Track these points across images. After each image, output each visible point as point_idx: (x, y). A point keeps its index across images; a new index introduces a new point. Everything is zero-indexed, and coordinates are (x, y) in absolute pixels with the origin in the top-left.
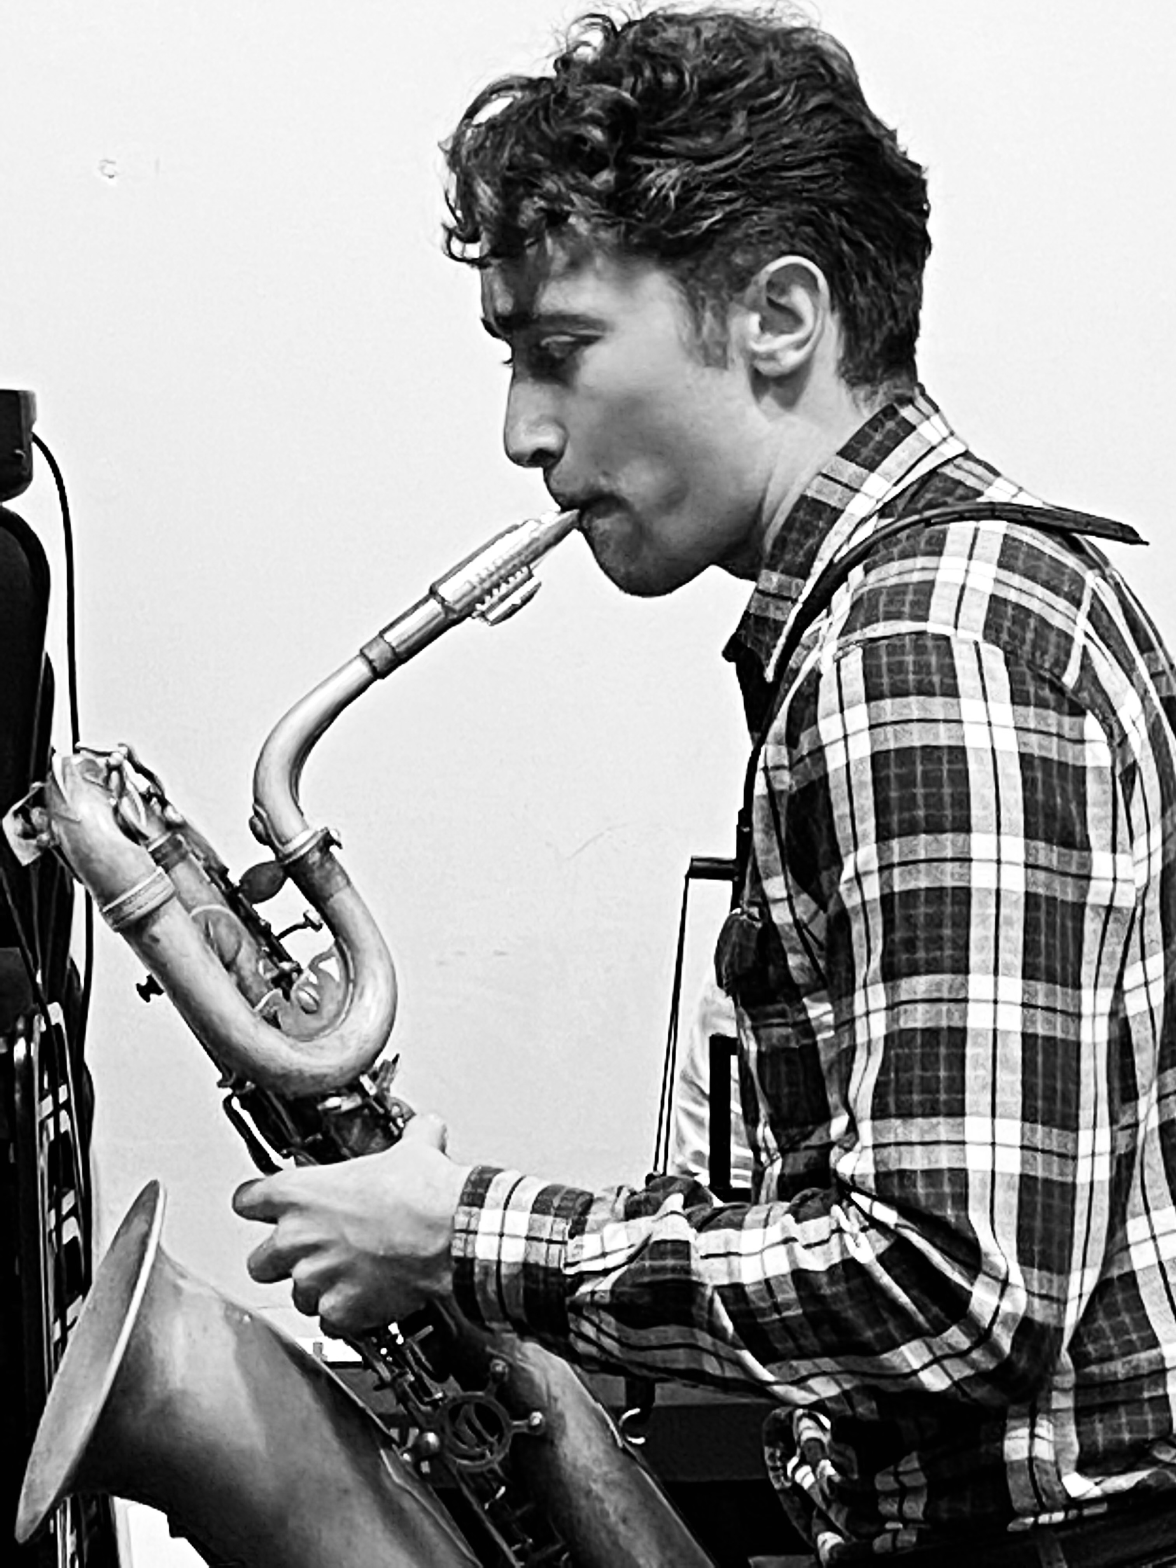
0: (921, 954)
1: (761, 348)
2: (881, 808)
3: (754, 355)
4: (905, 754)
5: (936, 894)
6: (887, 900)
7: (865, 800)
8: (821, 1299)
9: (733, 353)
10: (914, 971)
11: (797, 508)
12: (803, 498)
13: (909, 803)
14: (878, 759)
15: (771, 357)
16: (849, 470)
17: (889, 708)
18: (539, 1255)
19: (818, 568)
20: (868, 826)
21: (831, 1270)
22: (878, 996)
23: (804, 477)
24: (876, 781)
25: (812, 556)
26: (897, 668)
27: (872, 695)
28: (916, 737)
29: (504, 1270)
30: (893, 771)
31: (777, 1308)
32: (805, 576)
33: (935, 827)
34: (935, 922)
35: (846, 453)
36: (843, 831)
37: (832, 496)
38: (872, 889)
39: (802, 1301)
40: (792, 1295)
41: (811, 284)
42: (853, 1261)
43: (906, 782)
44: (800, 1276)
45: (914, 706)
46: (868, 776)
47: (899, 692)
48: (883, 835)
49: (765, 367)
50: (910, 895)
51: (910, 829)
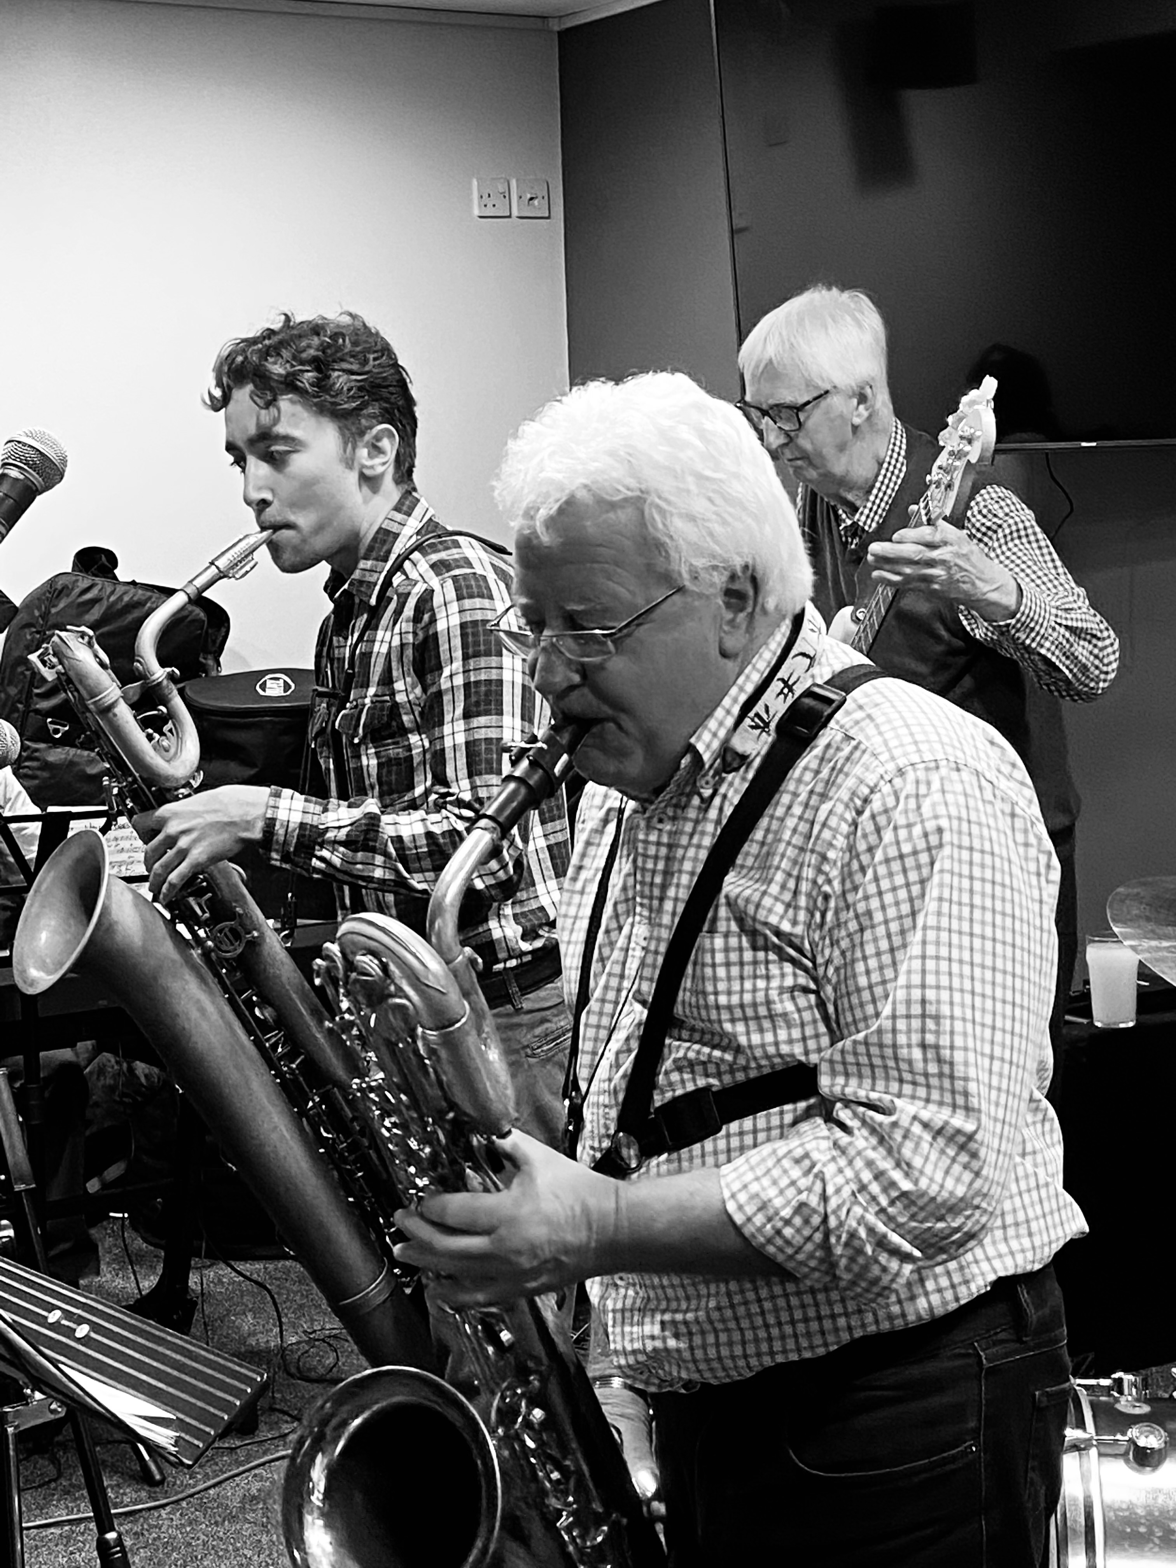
0: (482, 708)
1: (369, 463)
2: (465, 646)
3: (364, 466)
4: (475, 623)
5: (489, 682)
6: (467, 685)
7: (457, 642)
8: (438, 845)
9: (356, 465)
10: (479, 714)
11: (377, 532)
12: (380, 528)
13: (476, 643)
14: (463, 626)
15: (372, 467)
16: (399, 517)
17: (467, 603)
18: (308, 819)
19: (393, 557)
20: (458, 654)
21: (443, 833)
22: (460, 725)
23: (380, 520)
24: (462, 635)
25: (389, 552)
26: (469, 587)
27: (459, 598)
28: (479, 616)
29: (291, 826)
30: (469, 630)
31: (416, 848)
32: (385, 560)
33: (488, 654)
34: (488, 693)
35: (397, 509)
36: (444, 656)
37: (394, 528)
38: (459, 680)
39: (428, 845)
40: (424, 842)
41: (391, 435)
42: (455, 829)
43: (476, 634)
44: (429, 835)
45: (478, 602)
46: (458, 632)
47: (471, 596)
48: (466, 658)
49: (367, 472)
50: (477, 683)
51: (477, 655)
